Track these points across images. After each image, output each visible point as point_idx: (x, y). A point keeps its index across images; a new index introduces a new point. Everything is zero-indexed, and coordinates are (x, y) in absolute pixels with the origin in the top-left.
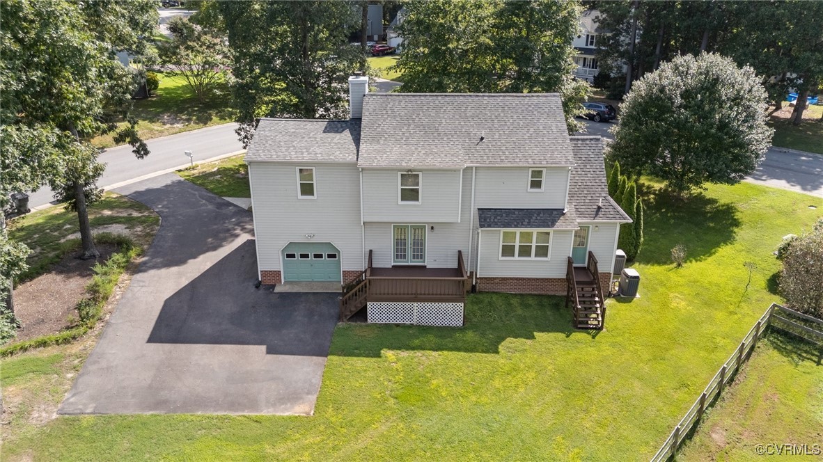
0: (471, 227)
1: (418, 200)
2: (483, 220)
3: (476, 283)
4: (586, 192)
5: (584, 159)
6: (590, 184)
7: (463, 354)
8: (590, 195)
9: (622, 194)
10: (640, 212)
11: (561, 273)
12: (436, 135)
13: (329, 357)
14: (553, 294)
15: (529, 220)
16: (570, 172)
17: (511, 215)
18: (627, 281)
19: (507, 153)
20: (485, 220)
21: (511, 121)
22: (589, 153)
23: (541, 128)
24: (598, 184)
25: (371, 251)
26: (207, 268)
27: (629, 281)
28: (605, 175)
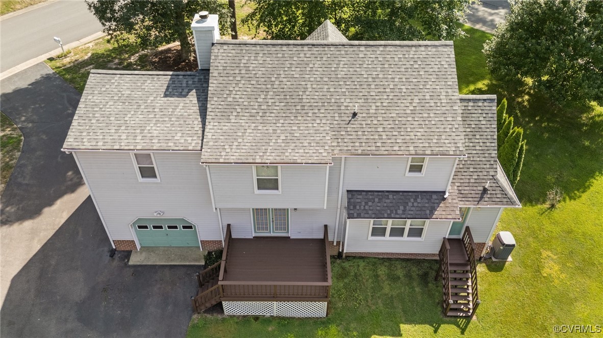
1: (277, 189)
2: (352, 207)
4: (471, 170)
5: (473, 126)
6: (478, 159)
8: (476, 174)
9: (506, 136)
10: (522, 155)
11: (434, 250)
12: (298, 108)
15: (405, 207)
17: (384, 200)
18: (502, 248)
19: (384, 137)
20: (355, 207)
21: (391, 87)
22: (481, 119)
23: (428, 97)
24: (487, 159)
25: (229, 225)
26: (63, 221)
28: (496, 148)
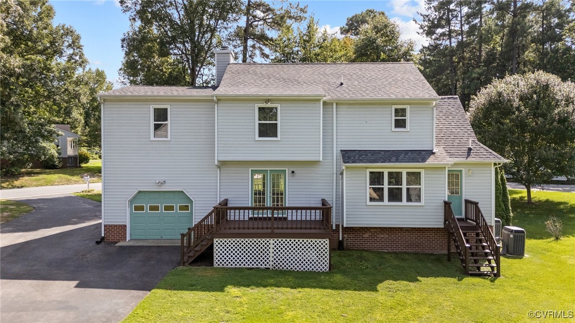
0: (335, 172)
1: (276, 136)
2: (346, 158)
3: (343, 238)
4: (453, 137)
5: (444, 112)
6: (456, 131)
7: (330, 291)
8: (457, 140)
11: (437, 221)
12: (295, 83)
13: (152, 291)
14: (431, 252)
16: (435, 109)
18: (512, 236)
19: (368, 92)
20: (349, 158)
21: (369, 76)
22: (449, 108)
23: (399, 78)
25: (226, 200)
27: (514, 236)
